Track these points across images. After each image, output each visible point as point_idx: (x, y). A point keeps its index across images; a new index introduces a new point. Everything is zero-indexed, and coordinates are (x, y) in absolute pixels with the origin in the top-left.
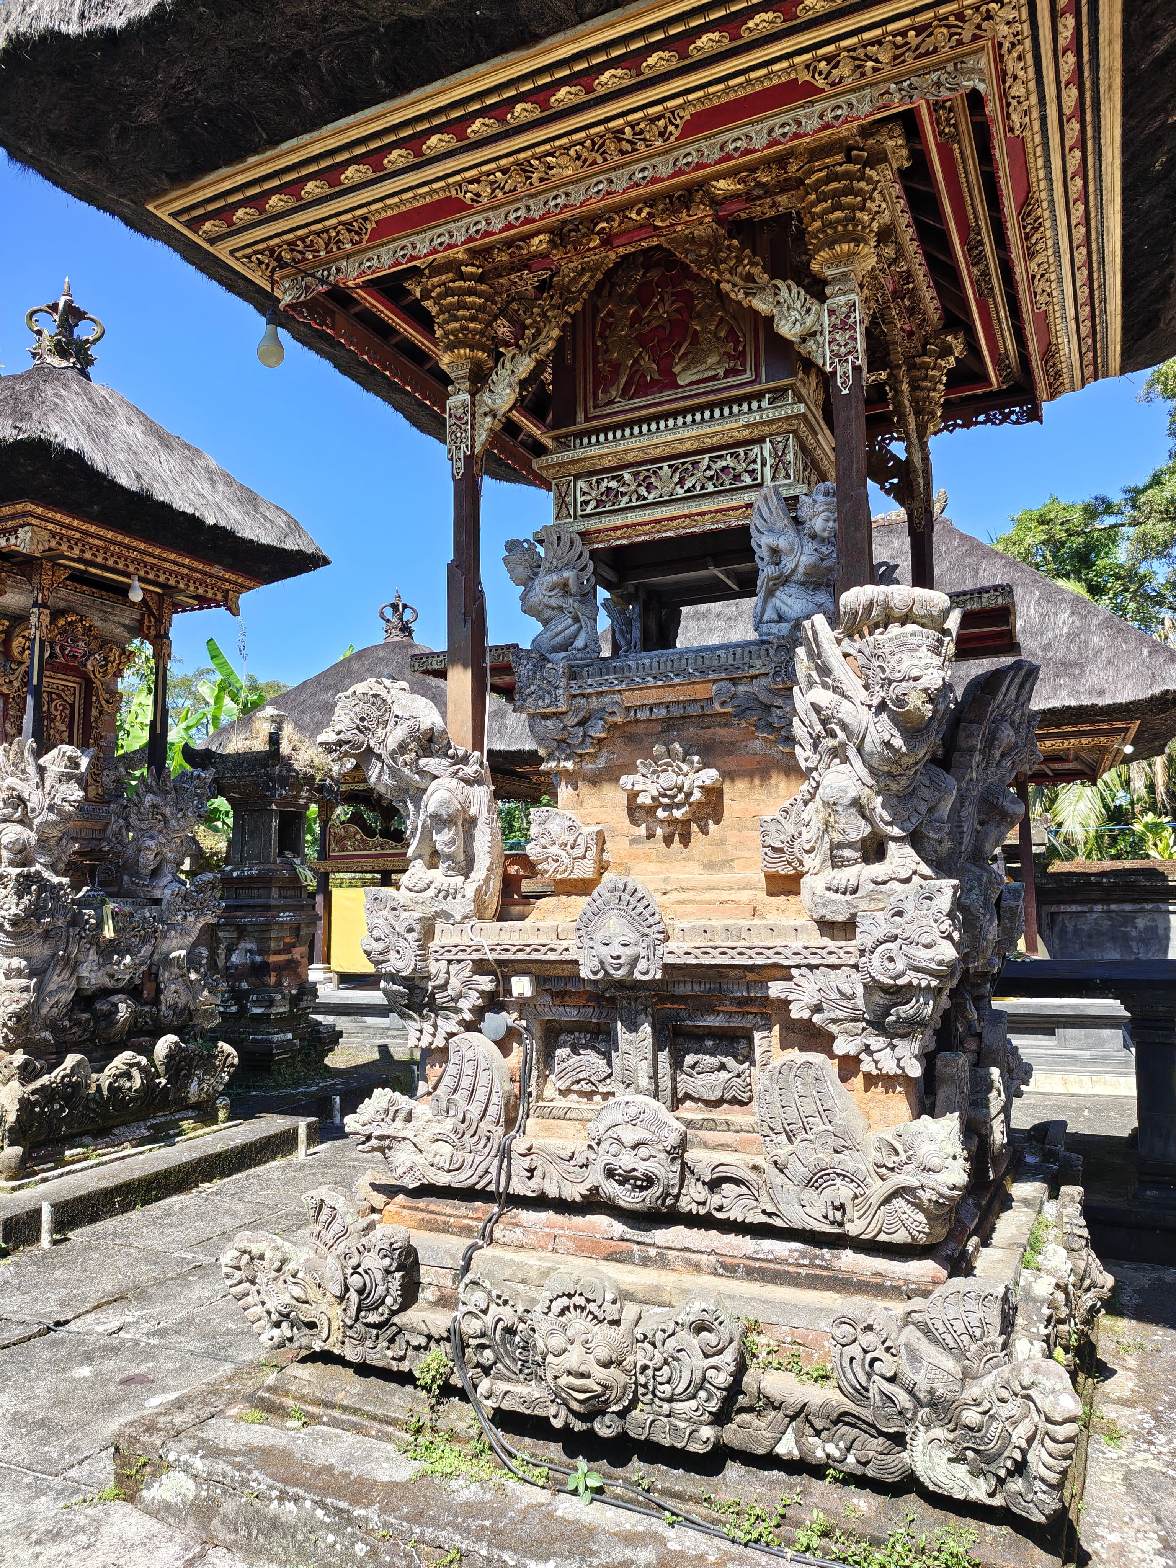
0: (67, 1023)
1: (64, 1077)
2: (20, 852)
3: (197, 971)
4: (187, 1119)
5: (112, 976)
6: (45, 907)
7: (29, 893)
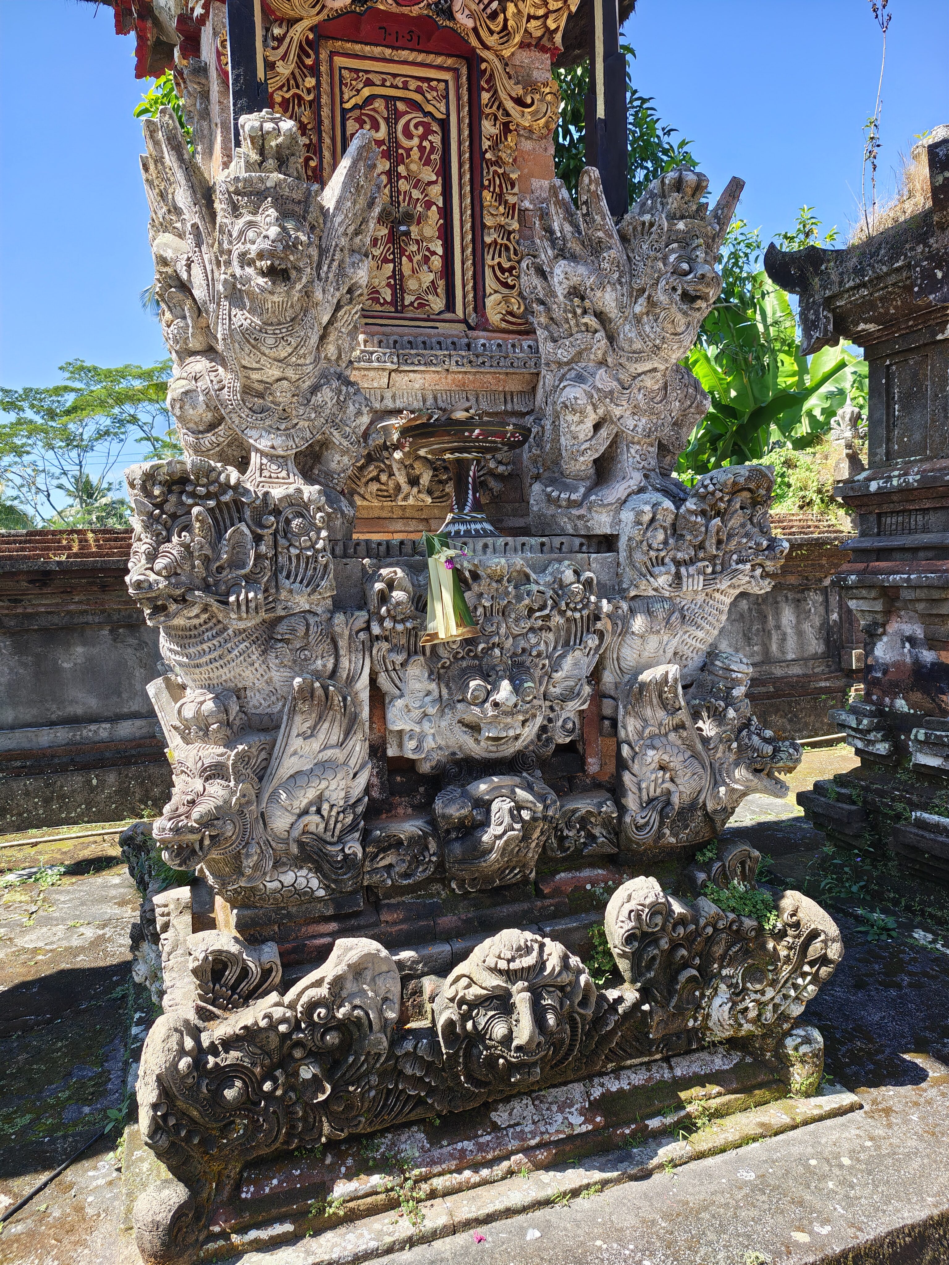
0: (354, 847)
1: (312, 1006)
2: (212, 427)
3: (718, 717)
4: (701, 1080)
5: (474, 728)
6: (236, 563)
7: (187, 528)
